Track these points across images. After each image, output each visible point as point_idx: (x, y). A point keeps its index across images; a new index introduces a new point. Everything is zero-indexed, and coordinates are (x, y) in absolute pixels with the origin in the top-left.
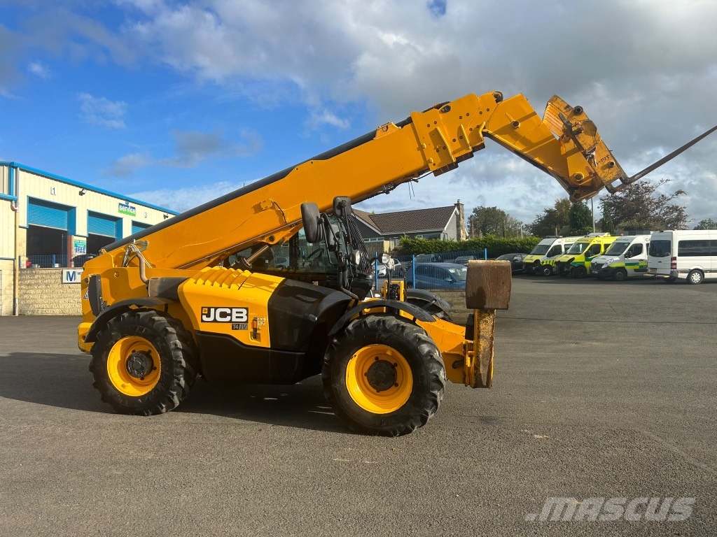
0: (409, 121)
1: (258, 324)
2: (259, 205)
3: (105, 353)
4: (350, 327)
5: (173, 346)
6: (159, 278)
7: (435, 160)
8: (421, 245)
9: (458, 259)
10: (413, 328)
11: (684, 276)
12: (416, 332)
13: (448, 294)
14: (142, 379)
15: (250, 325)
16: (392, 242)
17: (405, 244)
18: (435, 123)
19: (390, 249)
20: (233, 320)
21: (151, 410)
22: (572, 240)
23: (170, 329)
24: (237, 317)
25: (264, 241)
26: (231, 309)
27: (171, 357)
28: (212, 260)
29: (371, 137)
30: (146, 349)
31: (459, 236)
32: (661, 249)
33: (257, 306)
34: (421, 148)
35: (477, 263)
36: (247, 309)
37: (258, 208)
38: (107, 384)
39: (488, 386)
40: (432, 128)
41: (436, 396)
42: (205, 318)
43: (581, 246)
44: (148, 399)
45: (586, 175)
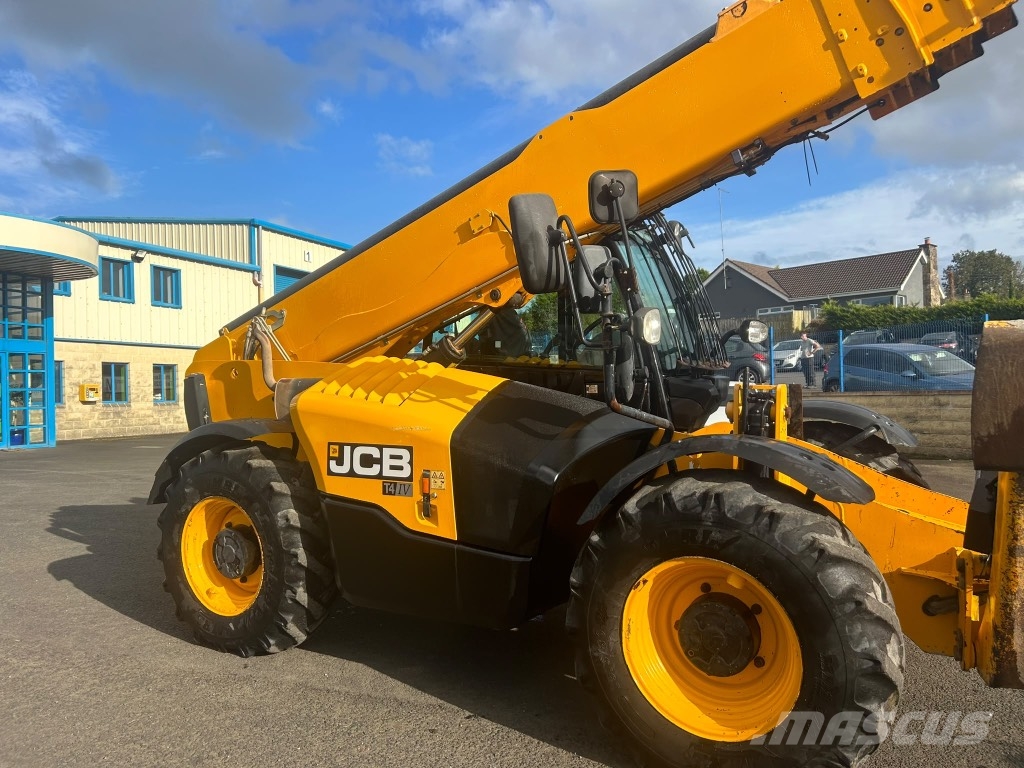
1: (432, 486)
2: (467, 225)
3: (178, 526)
4: (631, 506)
5: (281, 522)
7: (872, 65)
8: (858, 316)
9: (926, 337)
10: (803, 519)
12: (811, 529)
13: (908, 400)
14: (244, 580)
15: (416, 485)
16: (808, 314)
17: (831, 314)
19: (803, 324)
20: (384, 475)
21: (250, 648)
24: (393, 468)
26: (380, 448)
27: (278, 544)
28: (391, 343)
29: (706, 37)
31: (927, 298)
33: (431, 444)
34: (833, 42)
35: (1013, 330)
36: (410, 449)
37: (466, 233)
38: (182, 586)
42: (333, 463)
44: (244, 626)
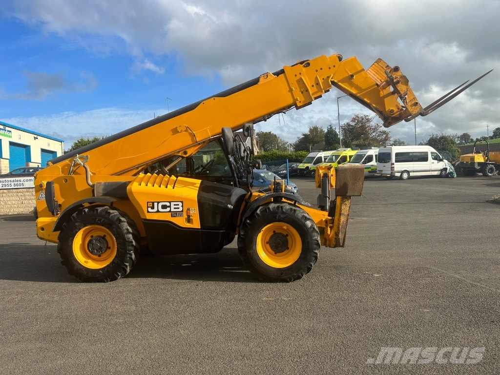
0: (282, 72)
1: (191, 213)
2: (176, 128)
3: (71, 238)
4: (258, 212)
5: (125, 231)
6: (103, 182)
7: (300, 98)
10: (300, 210)
11: (398, 175)
12: (302, 213)
14: (100, 256)
15: (184, 213)
18: (300, 74)
20: (172, 211)
21: (109, 278)
22: (329, 153)
23: (122, 219)
24: (175, 208)
25: (180, 154)
26: (170, 202)
27: (124, 239)
28: (140, 169)
29: (255, 82)
30: (101, 234)
32: (384, 158)
33: (190, 200)
34: (291, 90)
36: (182, 202)
37: (175, 131)
40: (298, 77)
41: (317, 254)
42: (150, 210)
43: (334, 157)
44: (108, 270)
45: (396, 110)
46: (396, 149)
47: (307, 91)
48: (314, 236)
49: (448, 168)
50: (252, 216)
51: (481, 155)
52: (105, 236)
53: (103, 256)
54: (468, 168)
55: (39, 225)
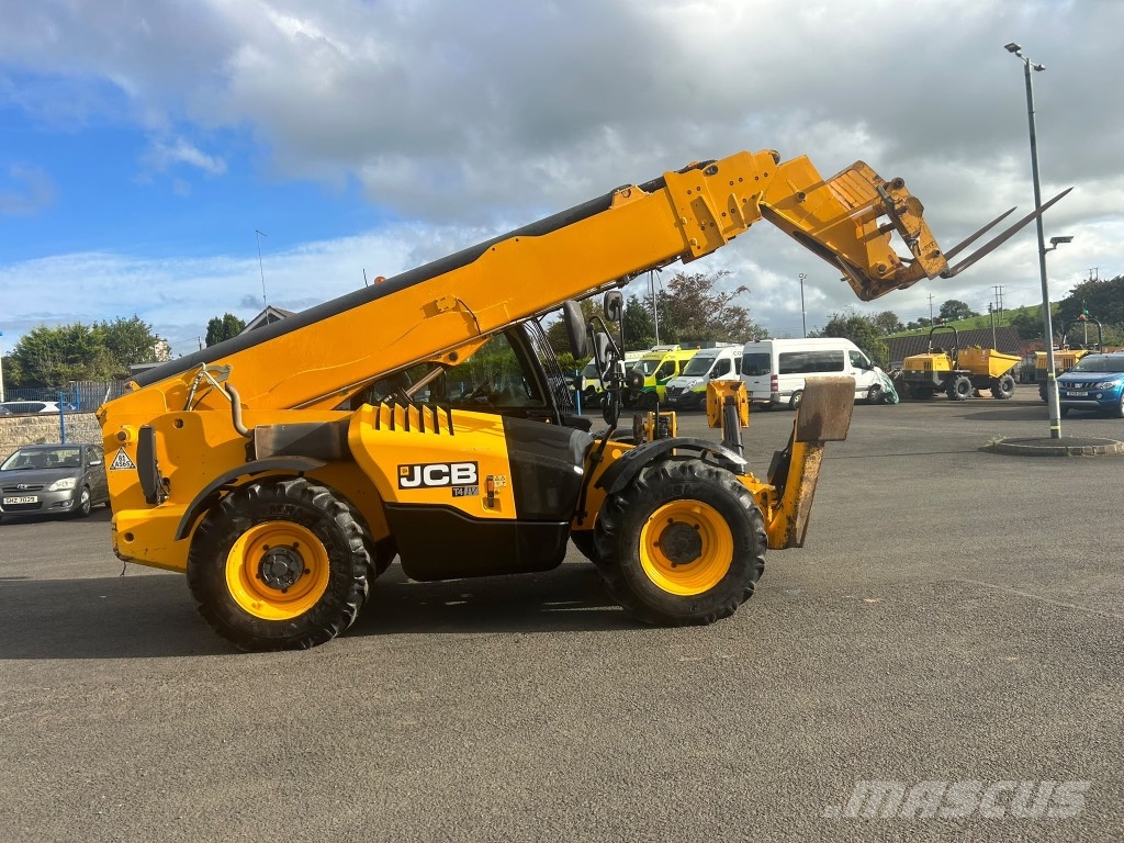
0: (660, 183)
1: (496, 486)
2: (434, 304)
4: (641, 478)
5: (347, 532)
6: (273, 426)
11: (785, 400)
12: (731, 478)
14: (284, 591)
15: (481, 487)
18: (699, 189)
20: (453, 482)
21: (313, 639)
22: (635, 357)
23: (341, 505)
24: (460, 477)
25: (441, 360)
26: (449, 465)
27: (347, 549)
29: (603, 204)
30: (289, 541)
34: (680, 223)
36: (475, 463)
37: (432, 310)
39: (800, 546)
40: (695, 195)
41: (762, 563)
42: (404, 482)
43: (646, 365)
44: (309, 621)
45: (889, 265)
46: (780, 347)
47: (713, 224)
48: (757, 526)
49: (883, 384)
50: (630, 488)
51: (944, 355)
52: (296, 545)
53: (292, 592)
54: (921, 383)
55: (122, 529)
